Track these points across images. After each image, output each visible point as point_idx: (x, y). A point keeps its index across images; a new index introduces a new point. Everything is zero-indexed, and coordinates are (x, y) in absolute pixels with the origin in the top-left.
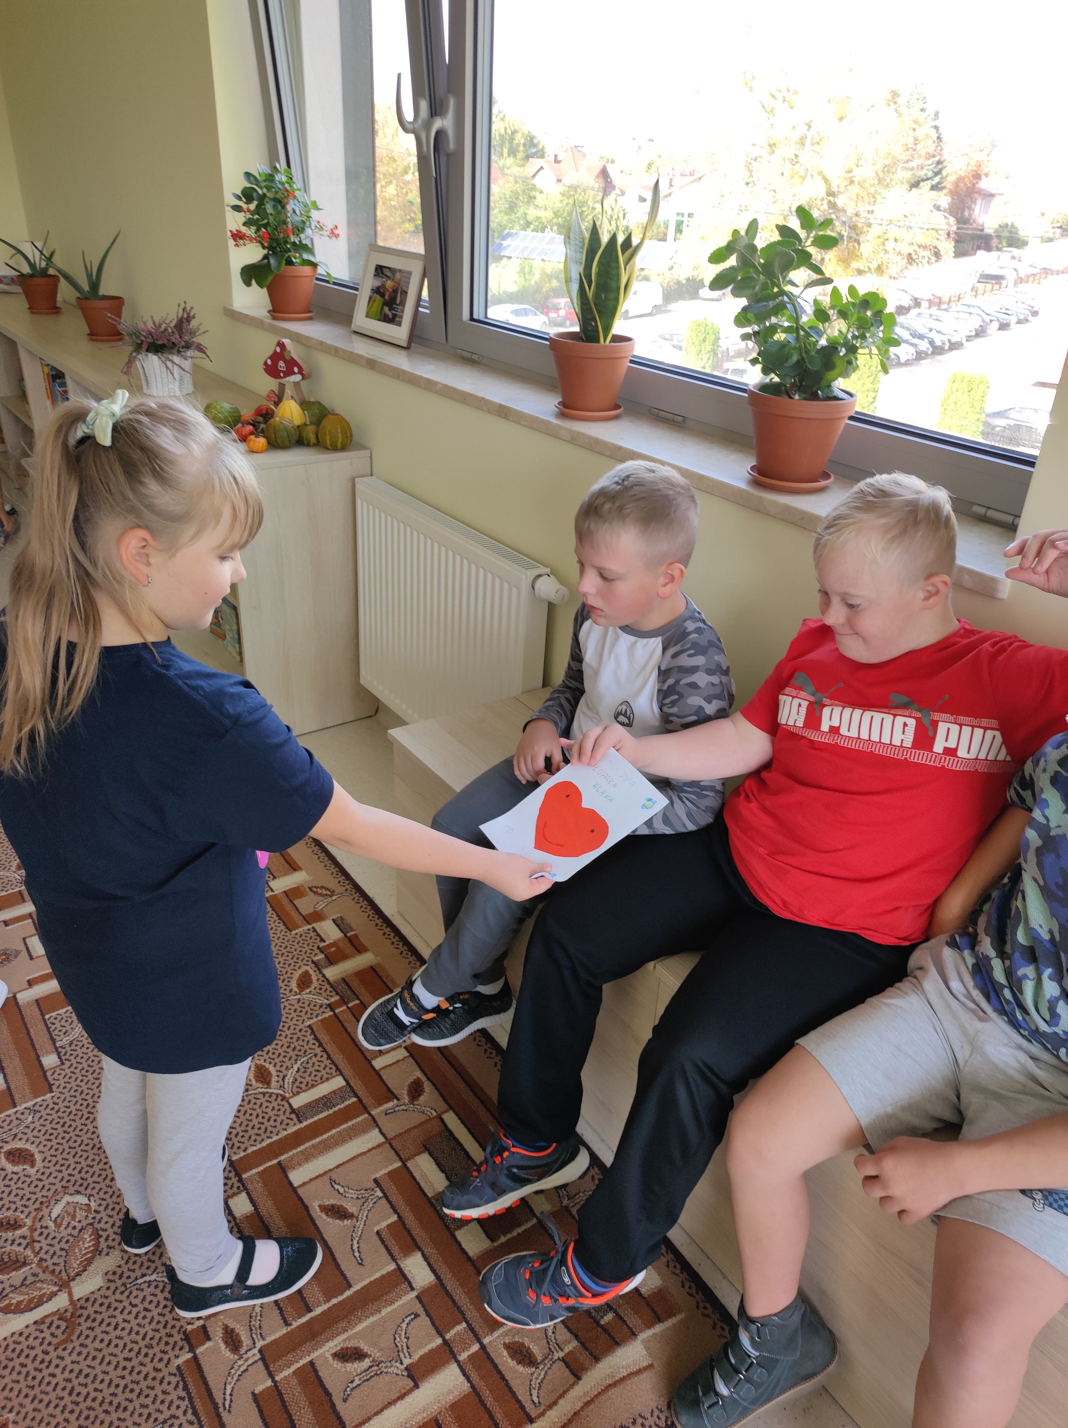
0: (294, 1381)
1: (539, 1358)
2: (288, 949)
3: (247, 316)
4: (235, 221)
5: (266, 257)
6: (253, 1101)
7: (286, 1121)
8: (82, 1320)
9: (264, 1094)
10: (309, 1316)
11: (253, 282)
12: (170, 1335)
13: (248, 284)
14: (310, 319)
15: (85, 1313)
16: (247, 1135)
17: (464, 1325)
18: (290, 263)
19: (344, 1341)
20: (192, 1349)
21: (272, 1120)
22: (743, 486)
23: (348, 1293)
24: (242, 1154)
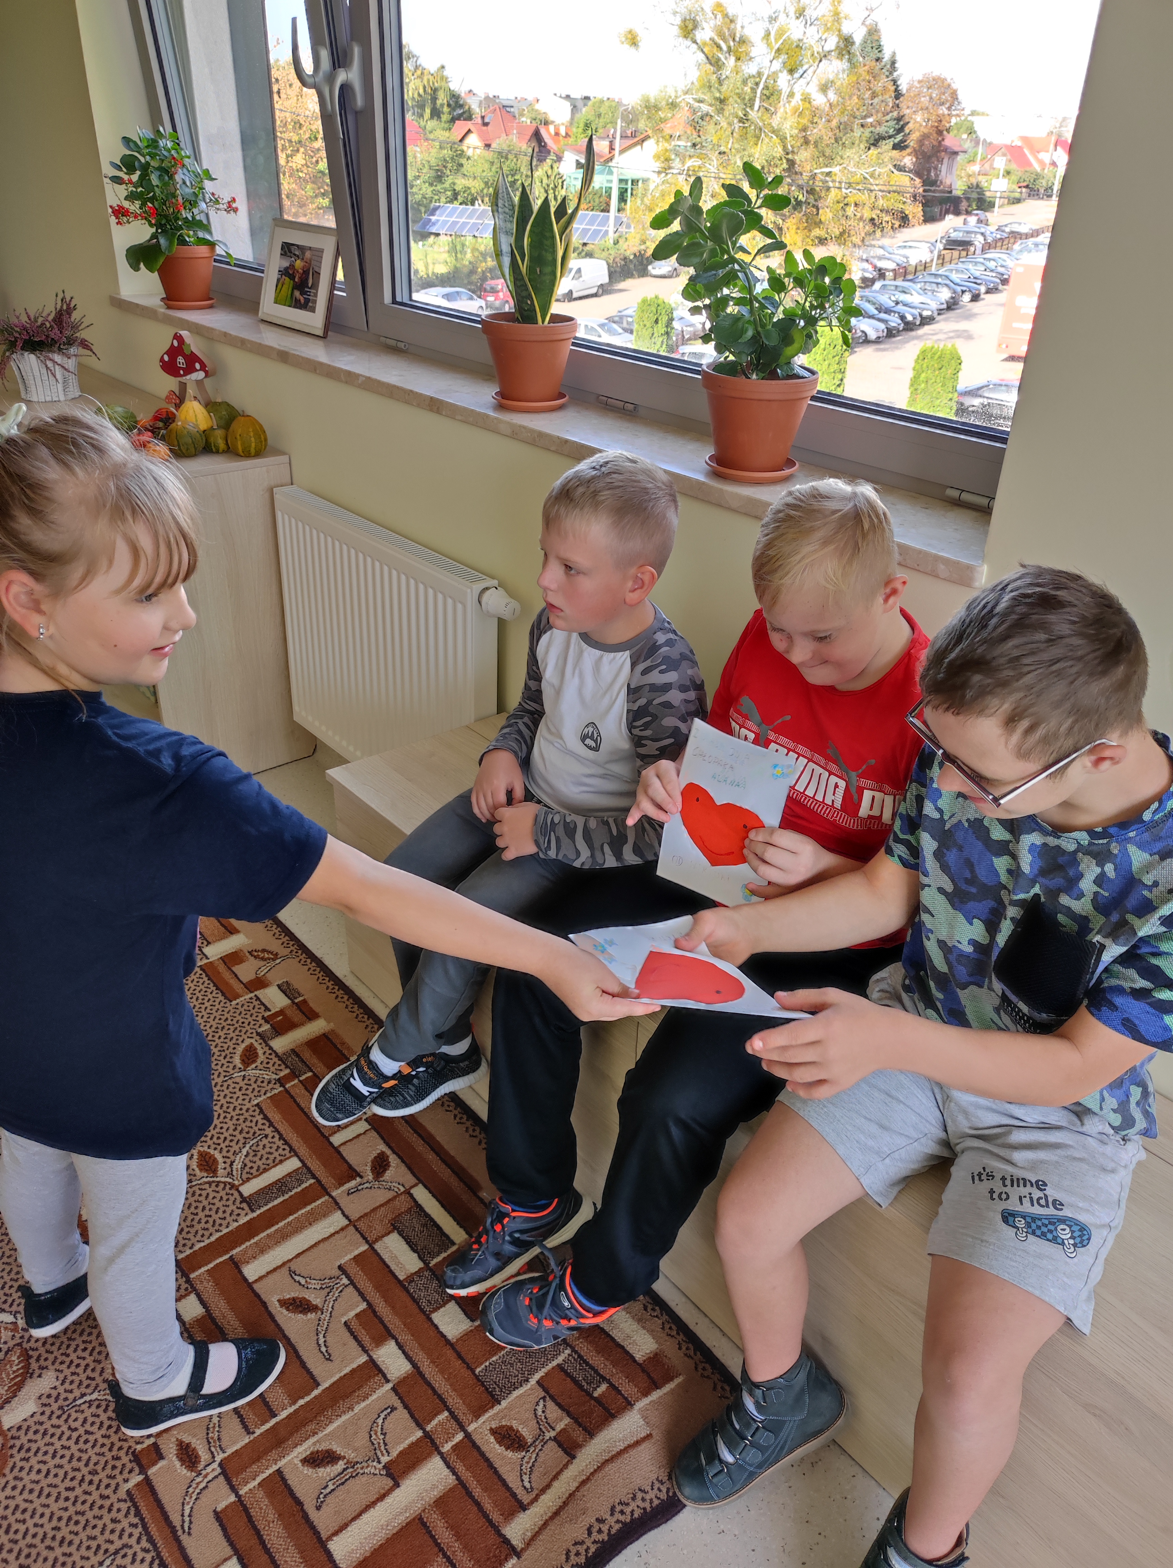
0: (261, 1494)
1: (530, 1441)
2: (229, 1022)
3: (137, 305)
4: (115, 195)
5: (154, 236)
6: (198, 1192)
7: (237, 1211)
8: (14, 1451)
9: (210, 1183)
10: (273, 1421)
11: (142, 265)
12: (118, 1458)
13: (136, 268)
14: (211, 307)
15: (18, 1443)
16: (193, 1231)
17: (446, 1414)
18: (183, 242)
19: (314, 1444)
20: (143, 1470)
21: (221, 1211)
22: (701, 478)
23: (316, 1392)
24: (188, 1252)
